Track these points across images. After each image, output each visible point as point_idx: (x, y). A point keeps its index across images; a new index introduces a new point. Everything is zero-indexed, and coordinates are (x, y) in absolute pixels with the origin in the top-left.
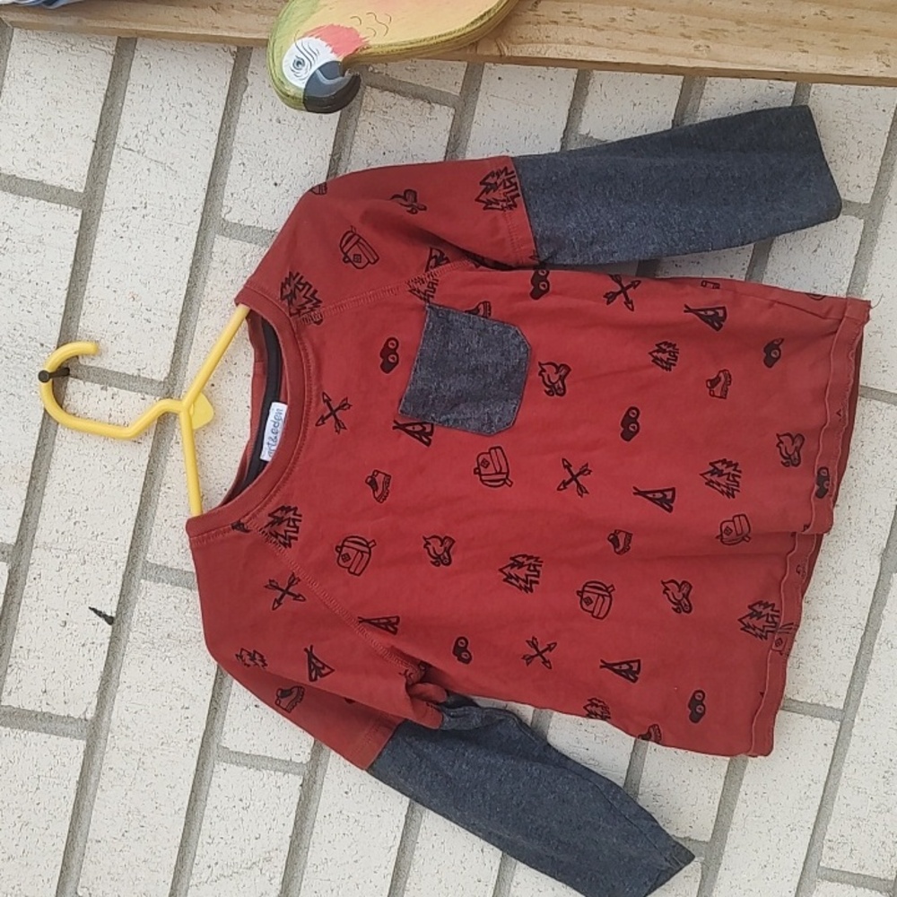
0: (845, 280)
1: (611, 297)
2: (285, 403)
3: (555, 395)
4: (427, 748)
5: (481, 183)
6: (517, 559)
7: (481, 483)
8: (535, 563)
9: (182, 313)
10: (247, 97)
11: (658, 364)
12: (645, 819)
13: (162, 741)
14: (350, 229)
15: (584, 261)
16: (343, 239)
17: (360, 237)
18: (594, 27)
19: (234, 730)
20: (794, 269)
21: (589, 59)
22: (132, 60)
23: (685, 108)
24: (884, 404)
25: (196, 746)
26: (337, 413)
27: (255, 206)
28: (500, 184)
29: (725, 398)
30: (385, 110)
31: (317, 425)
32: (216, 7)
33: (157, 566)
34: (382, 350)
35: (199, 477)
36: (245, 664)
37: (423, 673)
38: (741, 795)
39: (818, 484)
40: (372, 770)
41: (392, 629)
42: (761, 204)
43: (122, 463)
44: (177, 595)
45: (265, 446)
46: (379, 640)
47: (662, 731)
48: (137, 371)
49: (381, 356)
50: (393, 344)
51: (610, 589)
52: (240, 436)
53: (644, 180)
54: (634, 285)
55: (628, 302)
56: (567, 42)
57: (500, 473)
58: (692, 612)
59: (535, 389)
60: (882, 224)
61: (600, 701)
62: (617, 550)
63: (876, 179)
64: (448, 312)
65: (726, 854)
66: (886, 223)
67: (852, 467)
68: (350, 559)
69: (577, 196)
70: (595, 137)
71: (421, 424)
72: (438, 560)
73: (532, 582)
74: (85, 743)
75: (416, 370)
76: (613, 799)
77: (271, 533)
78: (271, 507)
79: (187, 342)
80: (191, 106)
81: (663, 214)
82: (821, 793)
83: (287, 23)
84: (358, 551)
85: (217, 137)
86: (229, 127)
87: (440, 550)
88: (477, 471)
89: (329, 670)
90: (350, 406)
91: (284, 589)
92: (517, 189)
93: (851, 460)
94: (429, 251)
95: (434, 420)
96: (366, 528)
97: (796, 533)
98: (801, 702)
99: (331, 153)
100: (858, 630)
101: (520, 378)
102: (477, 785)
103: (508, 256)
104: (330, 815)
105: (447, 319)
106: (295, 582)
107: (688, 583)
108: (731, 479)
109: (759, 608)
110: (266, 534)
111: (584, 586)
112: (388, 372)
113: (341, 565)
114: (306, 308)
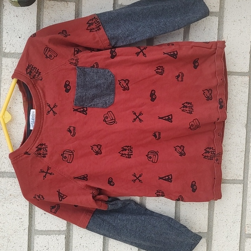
0: (216, 38)
2: (35, 109)
3: (126, 90)
4: (105, 217)
5: (87, 24)
6: (124, 148)
7: (106, 124)
8: (130, 148)
10: (5, 10)
11: (158, 74)
12: (183, 228)
13: (15, 231)
14: (46, 47)
15: (126, 43)
16: (44, 51)
17: (50, 49)
19: (39, 223)
20: (198, 37)
24: (237, 76)
25: (27, 231)
27: (14, 46)
28: (94, 23)
29: (183, 81)
30: (52, 7)
31: (47, 114)
33: (2, 172)
34: (65, 85)
35: (11, 140)
36: (37, 200)
37: (99, 192)
38: (215, 215)
39: (219, 104)
40: (87, 228)
42: (182, 15)
44: (11, 181)
45: (31, 125)
46: (82, 183)
47: (183, 197)
49: (65, 87)
50: (68, 83)
51: (157, 153)
52: (22, 124)
53: (141, 14)
54: (145, 49)
55: (144, 54)
57: (112, 120)
58: (186, 155)
59: (119, 90)
60: (224, 17)
61: (160, 191)
62: (157, 139)
63: (219, 3)
64: (84, 68)
65: (214, 235)
66: (226, 17)
67: (230, 99)
68: (67, 158)
69: (120, 22)
70: (124, 5)
71: (82, 108)
72: (97, 153)
73: (130, 155)
75: (77, 90)
76: (171, 223)
77: (38, 154)
78: (36, 145)
81: (150, 23)
82: (241, 209)
84: (69, 154)
86: (1, 21)
87: (97, 150)
88: (104, 121)
89: (66, 196)
90: (57, 106)
91: (46, 172)
92: (99, 23)
93: (229, 96)
94: (74, 49)
95: (87, 106)
96: (70, 146)
97: (215, 122)
98: (229, 180)
99: (36, 24)
100: (243, 153)
101: (113, 86)
102: (124, 226)
103: (101, 46)
104: (77, 246)
105: (84, 71)
106: (49, 169)
107: (182, 146)
108: (190, 108)
109: (207, 150)
110: (36, 154)
111: (148, 153)
112: (68, 92)
113: (63, 160)
114: (36, 76)
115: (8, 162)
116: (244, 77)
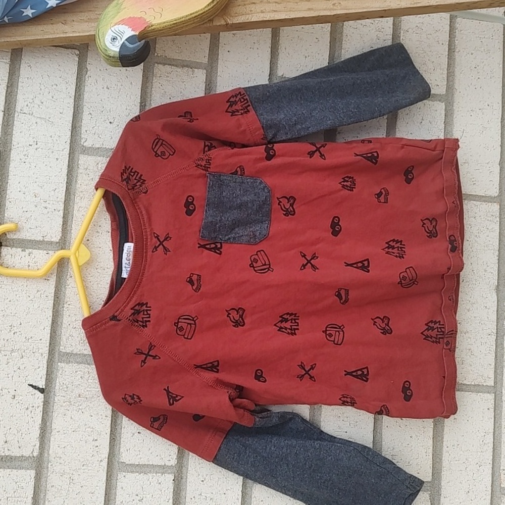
1: (312, 154)
2: (132, 242)
3: (290, 216)
4: (248, 441)
5: (227, 102)
6: (283, 316)
7: (255, 272)
9: (65, 201)
10: (88, 77)
11: (345, 188)
13: (83, 463)
14: (156, 137)
15: (292, 136)
16: (153, 144)
17: (163, 140)
18: (276, 2)
19: (127, 450)
20: (411, 133)
21: (276, 19)
22: (20, 65)
23: (334, 56)
24: (478, 203)
25: (105, 464)
26: (164, 243)
27: (100, 136)
28: (238, 101)
29: (387, 203)
30: (167, 75)
31: (153, 252)
32: (64, 22)
33: (68, 354)
34: (185, 203)
35: (87, 296)
37: (238, 393)
38: (445, 448)
39: (450, 244)
40: (216, 460)
41: (216, 370)
42: (386, 95)
43: (39, 293)
44: (82, 370)
45: (124, 269)
46: (209, 376)
47: (389, 409)
48: (42, 238)
49: (185, 207)
50: (191, 199)
51: (342, 328)
52: (108, 268)
53: (318, 89)
54: (323, 146)
55: (322, 155)
56: (262, 12)
57: (265, 265)
58: (393, 333)
59: (277, 214)
60: (454, 104)
62: (342, 302)
63: (446, 81)
64: (220, 176)
65: (443, 488)
66: (457, 103)
67: (468, 241)
68: (184, 329)
69: (282, 102)
70: (287, 77)
71: (214, 243)
72: (237, 324)
73: (295, 329)
74: (34, 471)
75: (206, 212)
76: (368, 455)
77: (133, 320)
78: (131, 304)
79: (70, 217)
80: (57, 85)
81: (333, 105)
82: (492, 440)
83: (105, 20)
84: (188, 324)
85: (73, 101)
86: (80, 95)
87: (237, 317)
88: (251, 266)
89: (181, 397)
90: (171, 238)
91: (147, 353)
92: (248, 102)
93: (466, 237)
94: (203, 143)
95: (222, 240)
96: (190, 309)
97: (443, 275)
98: (469, 385)
99: (140, 102)
100: (492, 336)
101: (268, 208)
102: (282, 459)
103: (249, 140)
104: (194, 497)
105: (220, 180)
106: (152, 348)
107: (387, 317)
108: (400, 249)
109: (431, 325)
110: (131, 321)
111: (326, 328)
112: (191, 215)
113: (179, 335)
114: (137, 186)
115: (79, 336)
116: (490, 204)
